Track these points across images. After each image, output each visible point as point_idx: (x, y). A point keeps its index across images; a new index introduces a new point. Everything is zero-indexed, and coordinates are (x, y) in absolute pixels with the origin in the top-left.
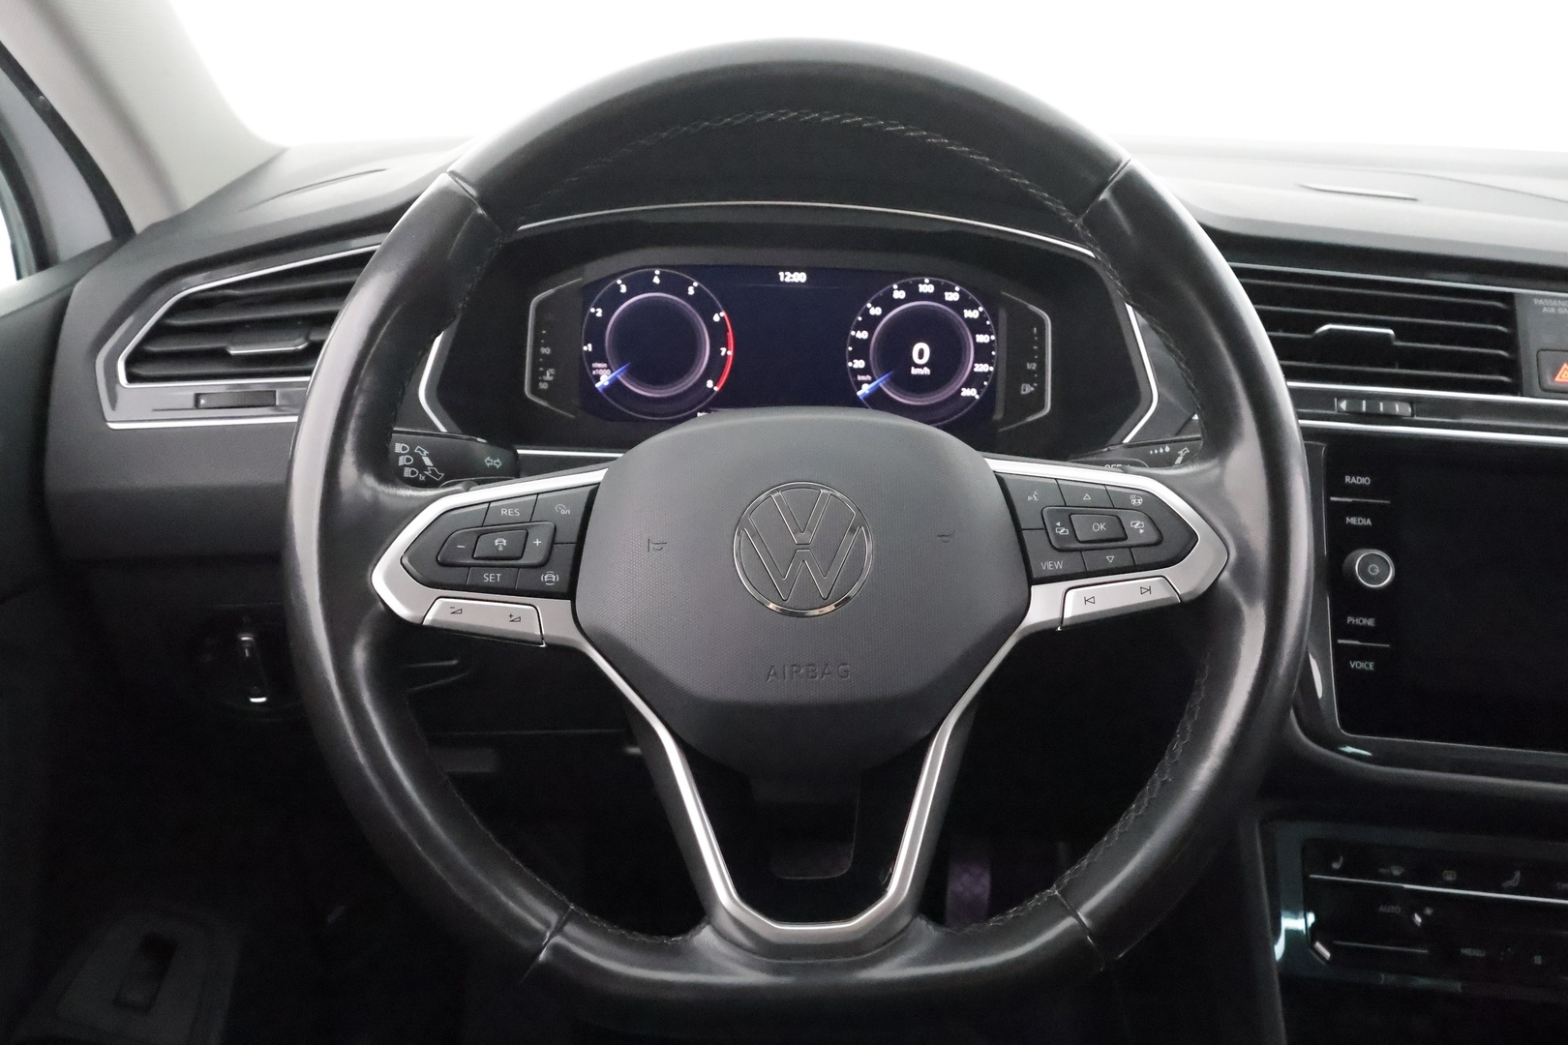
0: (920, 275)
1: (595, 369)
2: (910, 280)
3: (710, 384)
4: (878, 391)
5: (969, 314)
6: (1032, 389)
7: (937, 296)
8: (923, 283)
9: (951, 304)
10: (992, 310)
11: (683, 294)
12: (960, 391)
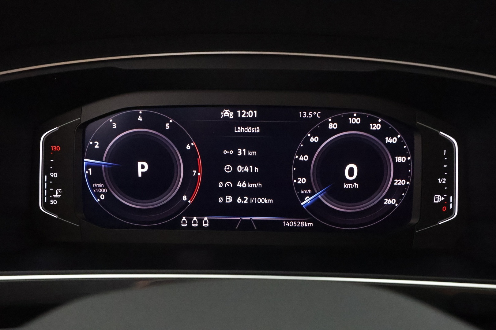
0: (350, 111)
1: (95, 188)
2: (342, 115)
3: (185, 198)
4: (317, 202)
5: (389, 140)
6: (443, 199)
7: (364, 126)
8: (352, 117)
9: (375, 133)
10: (408, 137)
11: (162, 130)
12: (383, 201)
